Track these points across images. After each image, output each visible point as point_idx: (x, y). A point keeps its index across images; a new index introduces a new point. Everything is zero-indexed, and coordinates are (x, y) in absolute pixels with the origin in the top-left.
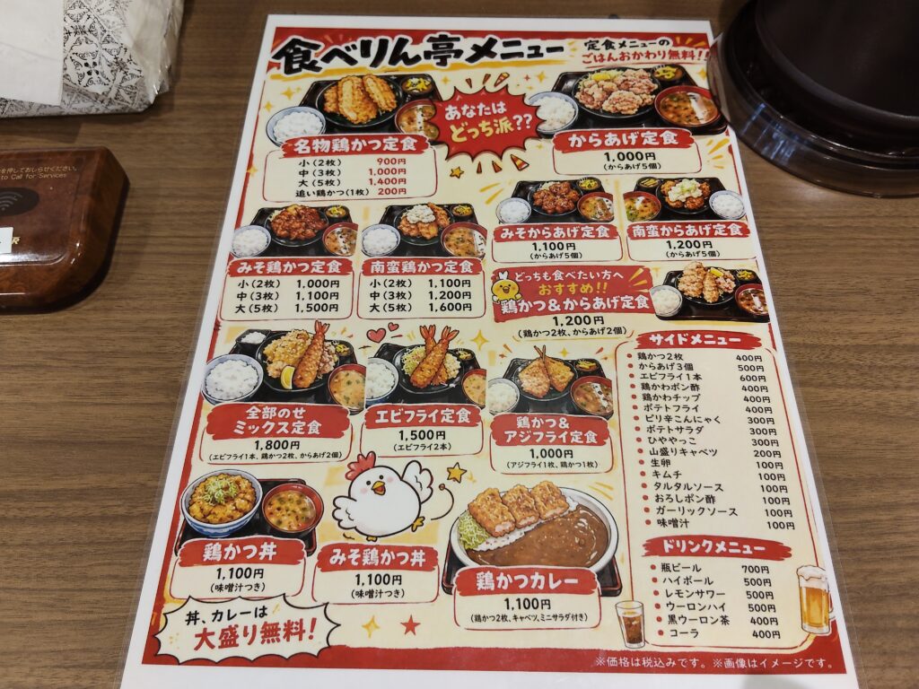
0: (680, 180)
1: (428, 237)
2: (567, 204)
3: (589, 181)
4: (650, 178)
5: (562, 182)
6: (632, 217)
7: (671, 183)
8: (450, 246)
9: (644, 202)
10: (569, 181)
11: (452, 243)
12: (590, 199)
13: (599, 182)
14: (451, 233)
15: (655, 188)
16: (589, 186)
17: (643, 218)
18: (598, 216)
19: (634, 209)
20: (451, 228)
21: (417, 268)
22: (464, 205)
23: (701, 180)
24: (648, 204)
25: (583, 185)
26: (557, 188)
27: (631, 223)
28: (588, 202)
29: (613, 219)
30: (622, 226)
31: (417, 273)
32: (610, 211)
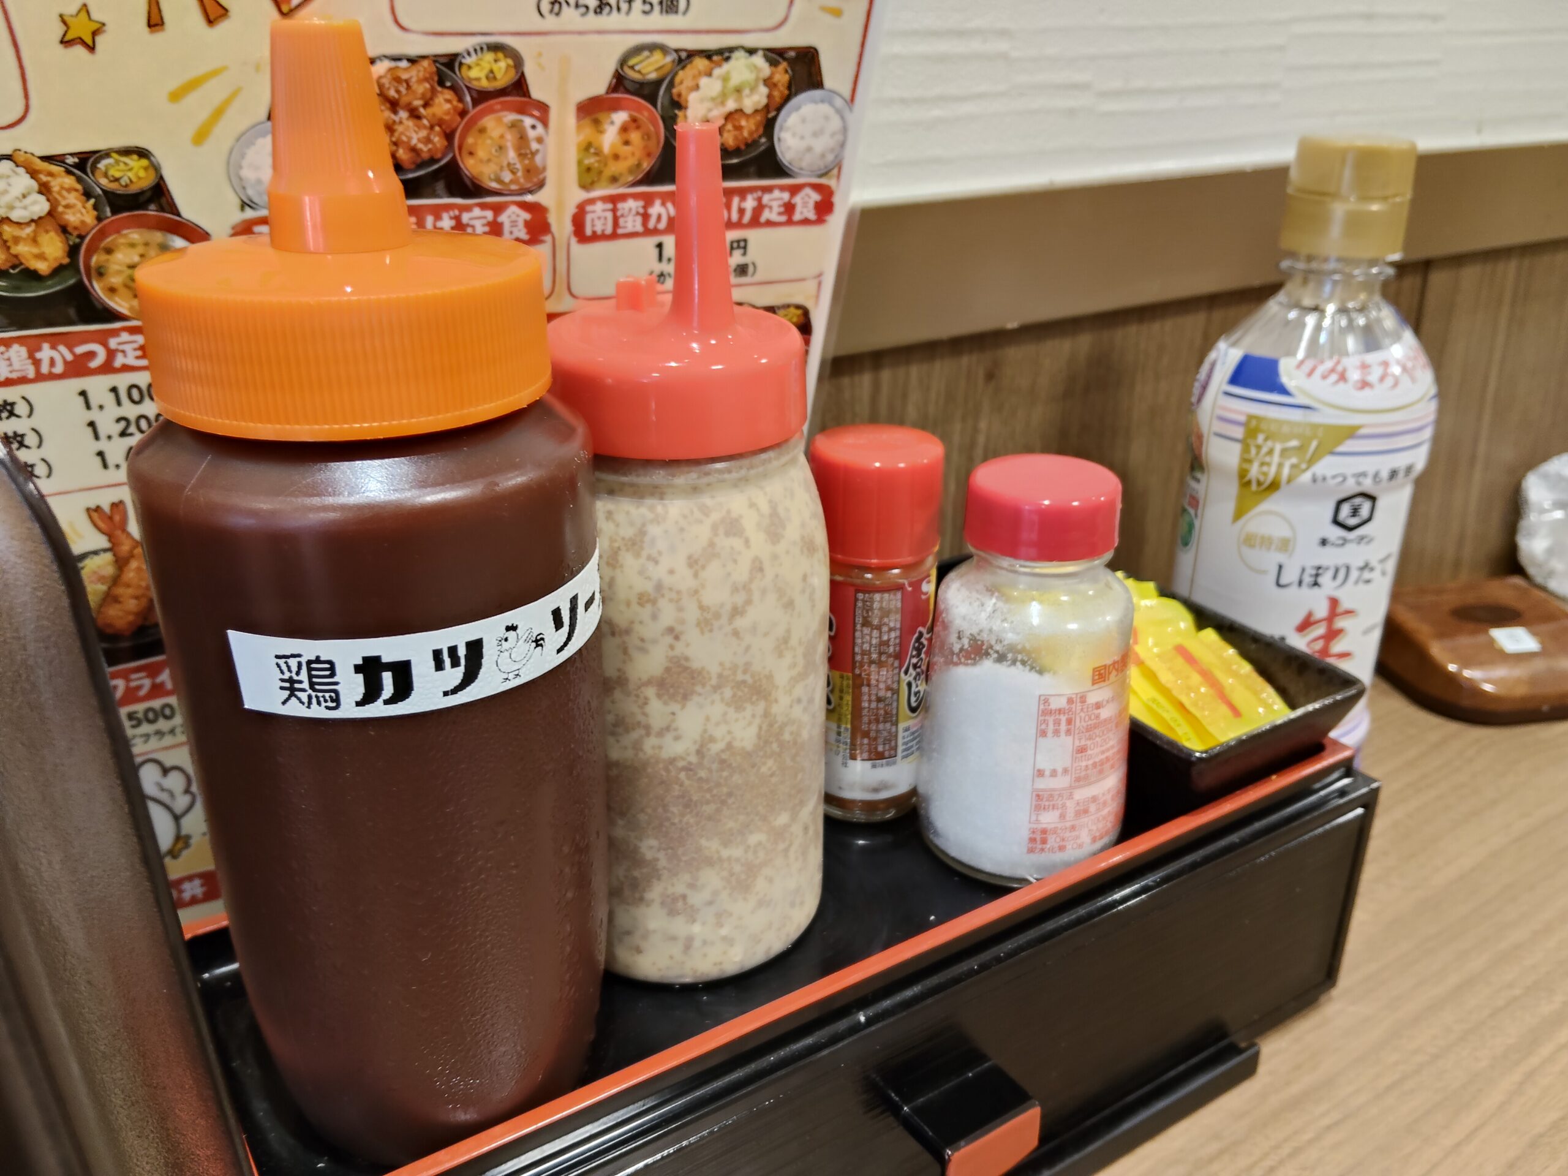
0: (724, 54)
1: (43, 267)
2: (427, 140)
3: (489, 56)
4: (652, 48)
5: (412, 61)
6: (588, 177)
7: (700, 63)
8: (112, 290)
9: (624, 129)
10: (435, 59)
11: (115, 280)
12: (489, 122)
13: (517, 60)
14: (109, 251)
15: (658, 83)
16: (491, 75)
17: (614, 179)
18: (507, 177)
19: (598, 153)
20: (102, 234)
21: (37, 363)
22: (127, 152)
23: (775, 55)
24: (635, 136)
25: (474, 73)
26: (398, 80)
27: (583, 195)
28: (482, 131)
29: (541, 185)
30: (560, 204)
31: (40, 377)
32: (538, 159)
